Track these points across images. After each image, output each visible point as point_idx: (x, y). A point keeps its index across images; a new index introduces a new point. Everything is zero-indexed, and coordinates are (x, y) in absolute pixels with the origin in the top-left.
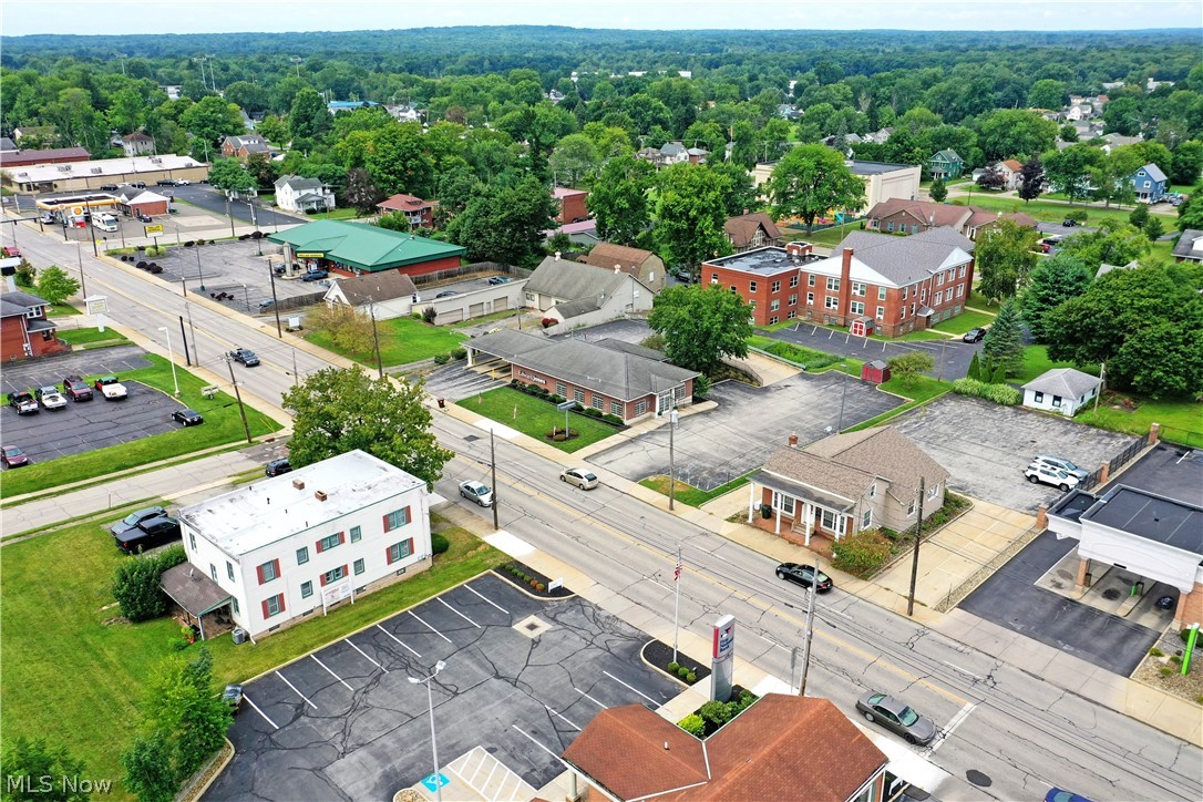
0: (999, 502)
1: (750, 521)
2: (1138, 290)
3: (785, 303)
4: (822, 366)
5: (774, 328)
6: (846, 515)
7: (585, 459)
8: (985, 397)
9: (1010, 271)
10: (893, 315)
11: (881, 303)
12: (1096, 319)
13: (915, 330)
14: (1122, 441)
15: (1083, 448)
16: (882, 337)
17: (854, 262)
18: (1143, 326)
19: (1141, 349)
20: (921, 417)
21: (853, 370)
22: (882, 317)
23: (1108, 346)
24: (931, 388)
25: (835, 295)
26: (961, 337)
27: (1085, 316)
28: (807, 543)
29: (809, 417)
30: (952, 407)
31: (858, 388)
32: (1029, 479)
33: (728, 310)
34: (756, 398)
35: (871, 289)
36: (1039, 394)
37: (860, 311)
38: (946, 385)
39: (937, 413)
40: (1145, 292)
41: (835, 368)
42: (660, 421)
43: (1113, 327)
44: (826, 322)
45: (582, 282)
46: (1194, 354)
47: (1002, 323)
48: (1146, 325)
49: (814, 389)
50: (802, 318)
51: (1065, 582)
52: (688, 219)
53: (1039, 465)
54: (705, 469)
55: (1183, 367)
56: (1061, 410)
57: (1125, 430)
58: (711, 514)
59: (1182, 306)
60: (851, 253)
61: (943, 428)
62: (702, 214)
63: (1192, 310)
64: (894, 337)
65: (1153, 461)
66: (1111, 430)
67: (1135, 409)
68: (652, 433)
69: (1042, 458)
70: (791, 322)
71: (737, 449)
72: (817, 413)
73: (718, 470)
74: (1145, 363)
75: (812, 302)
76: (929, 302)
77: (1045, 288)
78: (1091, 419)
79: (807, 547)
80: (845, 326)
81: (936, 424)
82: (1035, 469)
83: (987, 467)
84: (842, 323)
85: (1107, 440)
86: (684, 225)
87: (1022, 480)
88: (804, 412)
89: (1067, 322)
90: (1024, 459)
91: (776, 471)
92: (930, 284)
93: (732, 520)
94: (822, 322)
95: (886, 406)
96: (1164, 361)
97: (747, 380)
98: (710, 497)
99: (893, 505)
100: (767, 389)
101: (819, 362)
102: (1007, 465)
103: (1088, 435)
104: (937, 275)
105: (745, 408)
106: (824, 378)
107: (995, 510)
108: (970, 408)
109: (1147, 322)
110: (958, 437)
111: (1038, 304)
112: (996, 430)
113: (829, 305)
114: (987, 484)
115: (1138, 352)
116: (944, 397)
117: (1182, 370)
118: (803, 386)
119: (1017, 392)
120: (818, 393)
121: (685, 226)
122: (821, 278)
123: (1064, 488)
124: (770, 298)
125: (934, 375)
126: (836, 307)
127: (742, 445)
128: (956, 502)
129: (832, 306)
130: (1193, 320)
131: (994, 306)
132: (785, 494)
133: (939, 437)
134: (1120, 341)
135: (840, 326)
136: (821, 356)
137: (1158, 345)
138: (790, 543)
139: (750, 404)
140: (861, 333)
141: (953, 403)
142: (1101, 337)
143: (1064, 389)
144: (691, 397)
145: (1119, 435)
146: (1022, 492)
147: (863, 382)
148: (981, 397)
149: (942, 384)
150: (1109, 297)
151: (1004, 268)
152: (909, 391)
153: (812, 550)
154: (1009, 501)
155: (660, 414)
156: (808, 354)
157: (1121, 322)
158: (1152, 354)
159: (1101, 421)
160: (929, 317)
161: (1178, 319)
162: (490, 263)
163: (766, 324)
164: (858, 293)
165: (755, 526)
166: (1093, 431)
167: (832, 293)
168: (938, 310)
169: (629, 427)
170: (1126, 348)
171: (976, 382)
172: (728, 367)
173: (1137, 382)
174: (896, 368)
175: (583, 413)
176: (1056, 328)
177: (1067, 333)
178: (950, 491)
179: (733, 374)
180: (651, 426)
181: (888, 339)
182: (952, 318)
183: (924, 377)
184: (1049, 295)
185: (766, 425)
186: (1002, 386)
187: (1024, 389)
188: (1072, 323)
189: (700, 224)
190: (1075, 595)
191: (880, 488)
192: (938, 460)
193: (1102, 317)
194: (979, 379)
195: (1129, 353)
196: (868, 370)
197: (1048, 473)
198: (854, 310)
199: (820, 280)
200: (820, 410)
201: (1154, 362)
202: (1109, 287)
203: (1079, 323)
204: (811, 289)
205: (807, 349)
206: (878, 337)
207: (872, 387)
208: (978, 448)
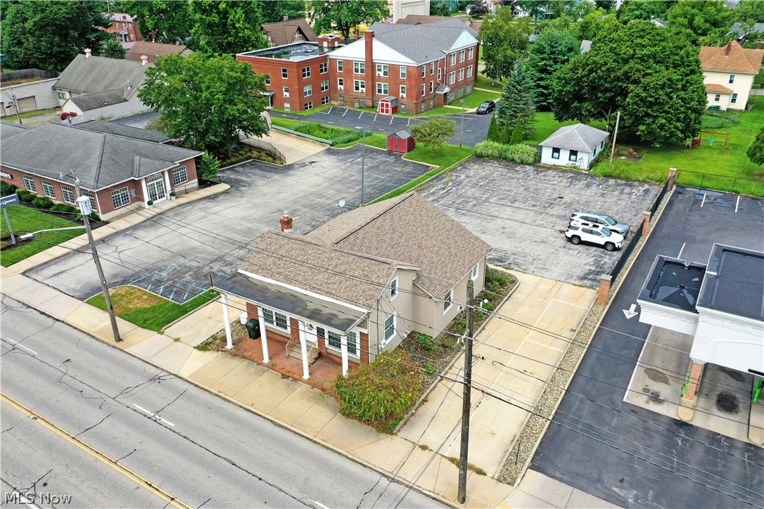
0: (547, 275)
1: (229, 346)
2: (639, 40)
3: (317, 89)
4: (349, 141)
5: (308, 112)
6: (357, 331)
7: (23, 274)
8: (505, 158)
9: (509, 52)
10: (414, 92)
11: (403, 82)
12: (603, 71)
13: (435, 107)
14: (642, 189)
15: (610, 200)
16: (406, 114)
17: (376, 44)
18: (646, 75)
19: (646, 97)
20: (448, 182)
21: (379, 143)
22: (405, 95)
23: (612, 100)
24: (454, 154)
25: (362, 78)
26: (475, 110)
27: (591, 71)
28: (306, 376)
29: (332, 192)
30: (476, 170)
31: (384, 159)
32: (570, 240)
33: (231, 78)
34: (276, 177)
35: (393, 69)
36: (556, 150)
37: (385, 91)
38: (467, 150)
39: (463, 177)
40: (645, 41)
41: (363, 143)
42: (149, 212)
43: (618, 79)
44: (357, 105)
45: (111, 75)
46: (692, 99)
47: (514, 86)
48: (648, 74)
49: (339, 164)
50: (335, 103)
51: (663, 389)
52: (219, 13)
53: (578, 222)
54: (190, 269)
55: (684, 113)
56: (577, 164)
57: (641, 179)
58: (177, 340)
59: (677, 54)
60: (372, 35)
61: (471, 192)
62: (232, 7)
63: (687, 57)
64: (417, 113)
65: (679, 206)
66: (627, 179)
67: (640, 158)
68: (136, 227)
69: (580, 214)
70: (325, 106)
71: (238, 237)
72: (340, 186)
73: (207, 269)
74: (649, 111)
75: (342, 87)
76: (445, 81)
77: (543, 59)
78: (607, 170)
79: (308, 382)
80: (373, 107)
81: (463, 188)
82: (576, 229)
83: (522, 230)
84: (370, 104)
85: (627, 190)
86: (215, 18)
87: (562, 242)
88: (327, 187)
89: (574, 79)
90: (558, 216)
91: (256, 272)
92: (444, 63)
93: (204, 347)
94: (353, 105)
95: (412, 175)
96: (666, 108)
97: (271, 161)
98: (183, 311)
99: (424, 301)
100: (290, 167)
101: (346, 137)
102: (541, 226)
103: (609, 186)
104: (450, 55)
105: (261, 188)
106: (351, 152)
107: (545, 285)
108: (493, 170)
109: (649, 71)
110: (487, 200)
111: (538, 75)
112: (522, 189)
113: (357, 88)
114: (527, 251)
115: (642, 100)
116: (468, 161)
117: (682, 116)
118: (329, 162)
119: (535, 150)
120: (343, 167)
121: (217, 20)
122: (348, 63)
123: (610, 247)
124: (301, 85)
125: (455, 142)
126: (364, 89)
127: (248, 232)
128: (499, 281)
129: (360, 89)
130: (689, 66)
131: (497, 86)
132: (267, 307)
133: (467, 202)
134: (624, 93)
135: (368, 107)
136: (349, 132)
137: (661, 92)
138: (284, 376)
139: (268, 183)
140: (387, 111)
141: (476, 167)
142: (607, 90)
143: (579, 143)
144: (196, 180)
145: (636, 183)
146: (566, 257)
147: (390, 153)
148: (502, 158)
149: (463, 150)
150: (612, 50)
151: (504, 50)
152: (433, 158)
153: (314, 386)
154: (557, 271)
155: (150, 203)
156: (337, 132)
157: (626, 73)
158: (657, 102)
159: (617, 171)
160: (445, 94)
161: (676, 66)
162: (35, 70)
163: (301, 109)
164: (381, 74)
165: (237, 353)
166: (612, 182)
167: (359, 77)
168: (454, 88)
169: (106, 223)
170: (631, 98)
171: (496, 144)
172: (251, 147)
173: (643, 131)
174: (419, 135)
175: (51, 209)
176: (563, 86)
177: (574, 90)
178: (491, 266)
179: (255, 154)
180: (136, 219)
181: (412, 115)
182: (465, 96)
183: (446, 144)
184: (546, 65)
185: (281, 205)
186: (520, 146)
187: (541, 147)
188: (580, 79)
189: (231, 17)
190: (685, 415)
191: (404, 282)
192: (470, 228)
193: (608, 69)
194: (498, 141)
195: (635, 103)
196: (393, 140)
197: (591, 232)
198: (380, 91)
199: (347, 64)
200: (344, 184)
201: (657, 110)
202: (612, 40)
203: (585, 79)
204: (340, 75)
205: (336, 128)
206: (403, 114)
207: (398, 158)
208: (509, 210)
